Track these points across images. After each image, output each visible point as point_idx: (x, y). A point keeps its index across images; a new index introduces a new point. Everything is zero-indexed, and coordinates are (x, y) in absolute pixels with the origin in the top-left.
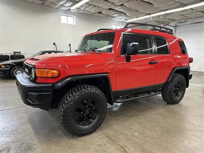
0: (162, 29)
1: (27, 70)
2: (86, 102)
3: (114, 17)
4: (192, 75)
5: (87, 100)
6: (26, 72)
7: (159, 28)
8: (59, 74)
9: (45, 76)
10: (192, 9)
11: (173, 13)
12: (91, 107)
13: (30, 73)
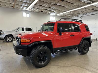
0: (77, 20)
1: (17, 39)
2: (42, 53)
3: (50, 13)
4: (92, 41)
5: (42, 52)
6: (17, 40)
7: (75, 20)
8: (30, 41)
9: (24, 42)
10: (85, 8)
11: (77, 10)
12: (44, 55)
13: (18, 41)
